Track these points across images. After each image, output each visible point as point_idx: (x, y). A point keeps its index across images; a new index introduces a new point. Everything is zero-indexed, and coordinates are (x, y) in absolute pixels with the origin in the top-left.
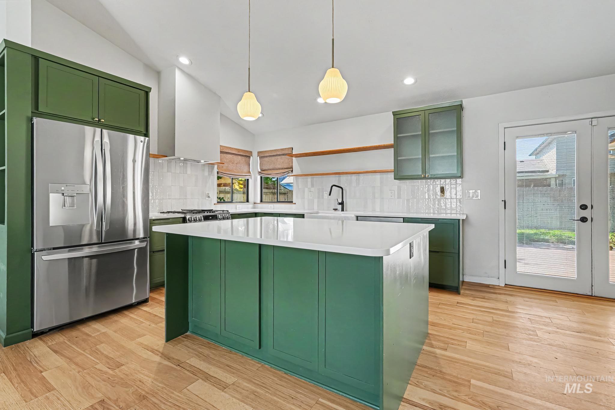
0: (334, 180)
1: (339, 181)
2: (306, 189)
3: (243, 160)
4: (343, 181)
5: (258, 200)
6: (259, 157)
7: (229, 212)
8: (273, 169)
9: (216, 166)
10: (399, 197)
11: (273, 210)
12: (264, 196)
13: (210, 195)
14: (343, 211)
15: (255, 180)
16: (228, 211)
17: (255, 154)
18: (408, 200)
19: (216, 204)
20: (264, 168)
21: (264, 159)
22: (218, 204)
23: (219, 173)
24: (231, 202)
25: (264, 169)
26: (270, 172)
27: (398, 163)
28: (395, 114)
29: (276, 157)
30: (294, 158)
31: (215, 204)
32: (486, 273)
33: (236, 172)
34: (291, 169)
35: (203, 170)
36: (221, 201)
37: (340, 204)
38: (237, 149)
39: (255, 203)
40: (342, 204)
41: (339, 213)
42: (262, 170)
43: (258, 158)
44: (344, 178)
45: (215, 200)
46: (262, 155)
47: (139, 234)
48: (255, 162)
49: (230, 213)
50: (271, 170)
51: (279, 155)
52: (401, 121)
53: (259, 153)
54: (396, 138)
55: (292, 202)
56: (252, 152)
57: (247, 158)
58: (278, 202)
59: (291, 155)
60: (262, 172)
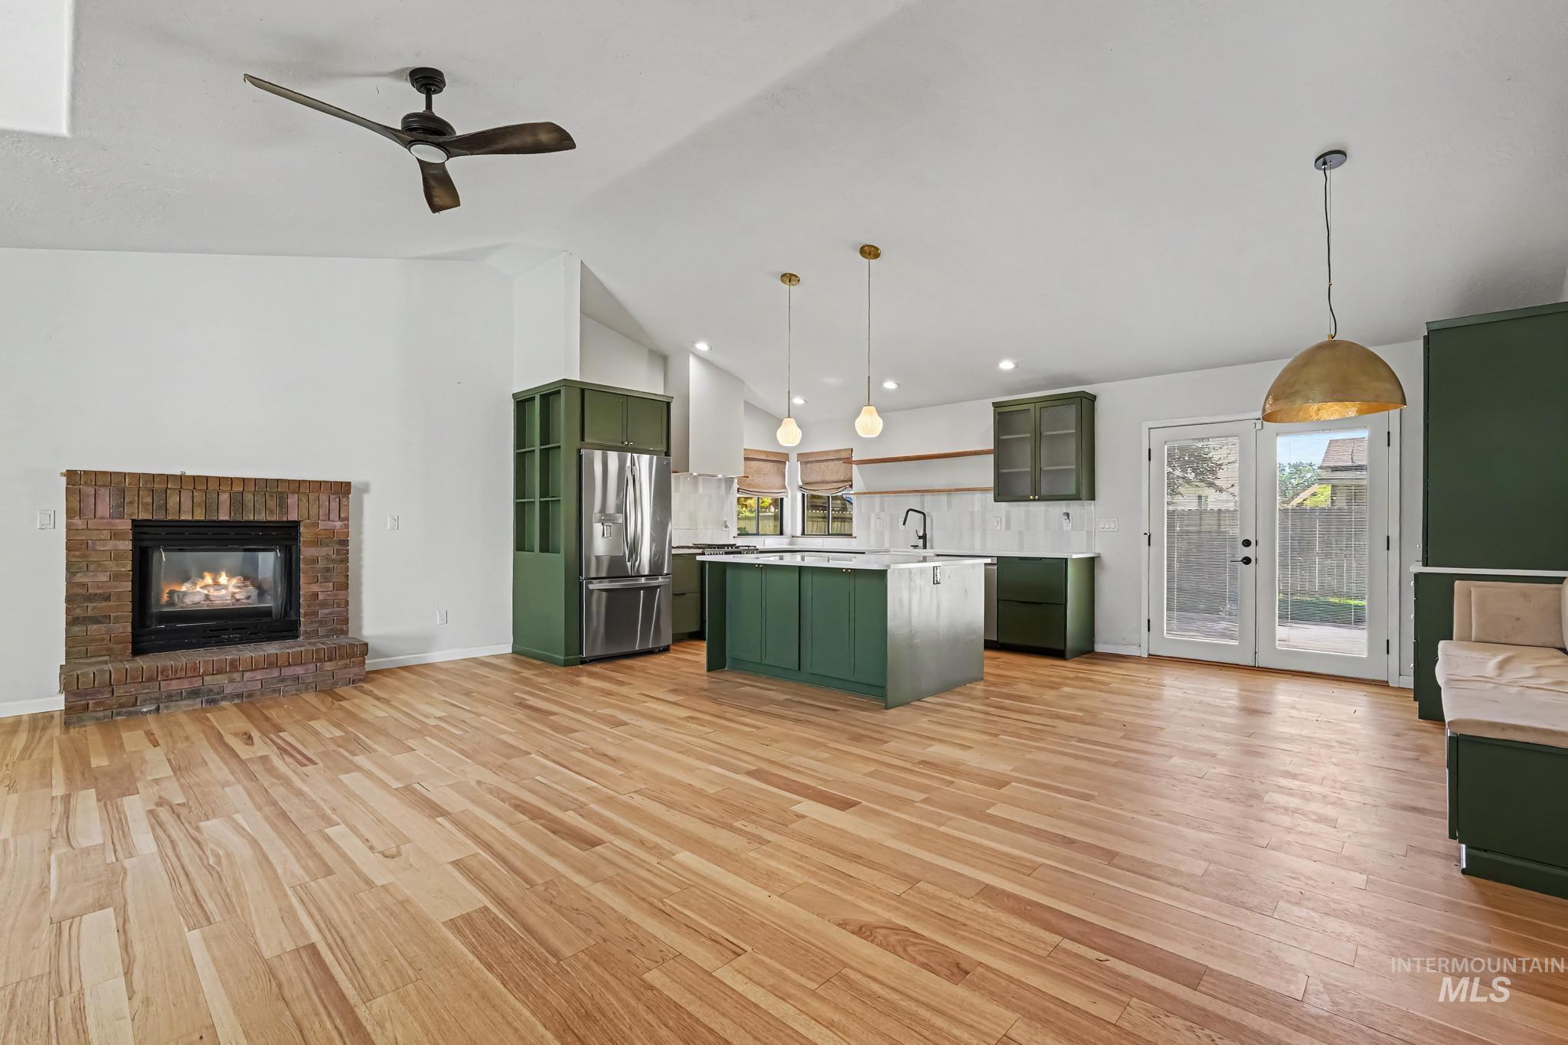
0: (913, 502)
1: (923, 503)
2: (873, 516)
3: (776, 468)
4: (928, 504)
5: (799, 532)
7: (757, 547)
8: (822, 482)
9: (736, 481)
10: (1008, 527)
11: (822, 546)
12: (808, 524)
13: (727, 523)
14: (925, 548)
15: (794, 499)
16: (755, 546)
17: (793, 457)
18: (1020, 532)
19: (737, 538)
20: (808, 480)
21: (808, 465)
22: (739, 538)
23: (741, 490)
24: (757, 534)
25: (809, 482)
26: (816, 487)
27: (999, 477)
28: (996, 405)
29: (827, 463)
30: (854, 465)
31: (734, 537)
32: (1124, 639)
33: (764, 488)
34: (850, 484)
35: (719, 487)
36: (742, 533)
37: (920, 537)
38: (765, 452)
39: (793, 537)
40: (924, 537)
41: (921, 552)
42: (804, 483)
43: (798, 464)
44: (928, 498)
45: (735, 532)
46: (806, 459)
47: (644, 571)
48: (794, 472)
50: (818, 483)
51: (830, 460)
52: (1005, 416)
53: (799, 455)
54: (998, 441)
55: (851, 535)
56: (787, 455)
57: (781, 466)
58: (829, 534)
59: (848, 461)
60: (805, 486)
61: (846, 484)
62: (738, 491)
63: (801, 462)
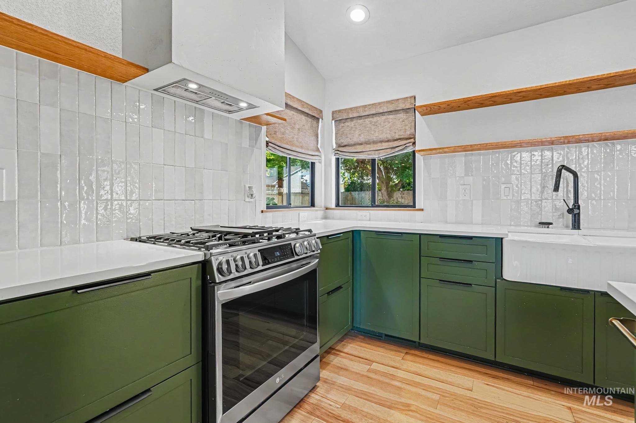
2: (452, 180)
3: (309, 123)
5: (332, 203)
6: (333, 121)
7: (314, 232)
8: (367, 143)
9: (264, 129)
11: (369, 222)
13: (253, 192)
14: (579, 228)
15: (328, 165)
16: (310, 231)
17: (327, 115)
19: (266, 212)
20: (346, 141)
21: (347, 124)
22: (269, 212)
23: (270, 144)
24: (288, 206)
25: (345, 144)
26: (359, 148)
29: (375, 119)
31: (262, 212)
33: (297, 147)
34: (412, 140)
38: (299, 100)
39: (327, 209)
40: (574, 211)
42: (340, 146)
43: (332, 123)
45: (263, 205)
46: (340, 117)
48: (327, 131)
49: (315, 235)
50: (361, 144)
51: (382, 114)
53: (334, 112)
56: (320, 111)
57: (315, 121)
60: (341, 149)
61: (406, 142)
62: (267, 146)
63: (335, 121)
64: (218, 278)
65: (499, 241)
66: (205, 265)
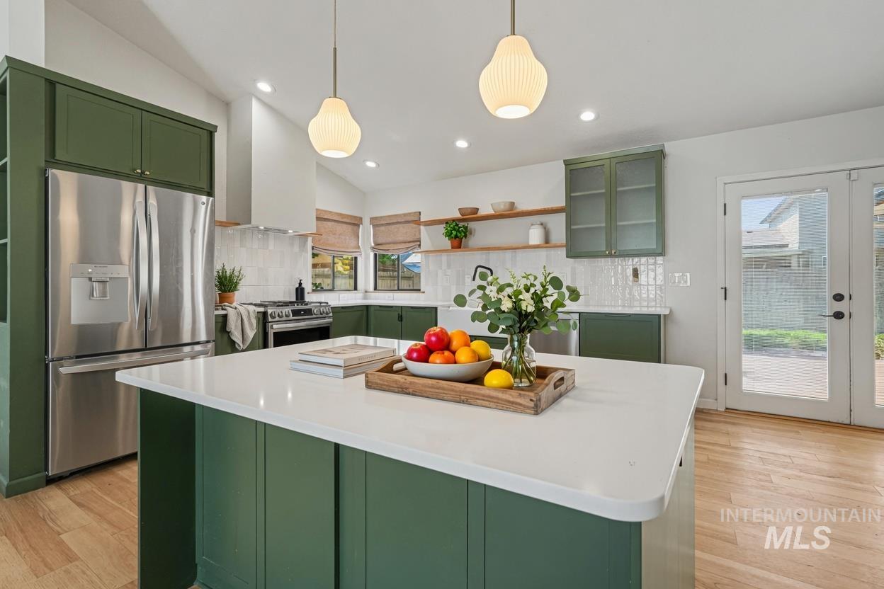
0: (479, 259)
1: (487, 260)
2: (440, 272)
3: (350, 230)
4: (493, 260)
5: (371, 288)
6: (371, 225)
7: (329, 304)
8: (393, 243)
9: (310, 239)
11: (392, 301)
12: (379, 282)
15: (367, 259)
17: (366, 221)
19: (311, 293)
21: (379, 228)
22: (314, 294)
23: (315, 248)
24: (333, 290)
25: (380, 243)
26: (387, 247)
27: (571, 233)
28: (567, 163)
29: (397, 226)
30: (422, 228)
31: (308, 293)
33: (339, 248)
34: (418, 244)
35: (292, 244)
36: (317, 288)
38: (340, 214)
39: (366, 292)
42: (376, 244)
43: (370, 228)
44: (494, 255)
46: (376, 223)
47: (200, 338)
48: (367, 233)
50: (389, 244)
51: (401, 222)
52: (576, 173)
53: (372, 219)
54: (569, 198)
55: (420, 290)
56: (361, 219)
57: (356, 227)
58: (399, 290)
59: (418, 222)
60: (377, 247)
61: (416, 243)
62: (312, 249)
63: (373, 226)
64: (270, 320)
65: (436, 308)
66: (265, 314)
